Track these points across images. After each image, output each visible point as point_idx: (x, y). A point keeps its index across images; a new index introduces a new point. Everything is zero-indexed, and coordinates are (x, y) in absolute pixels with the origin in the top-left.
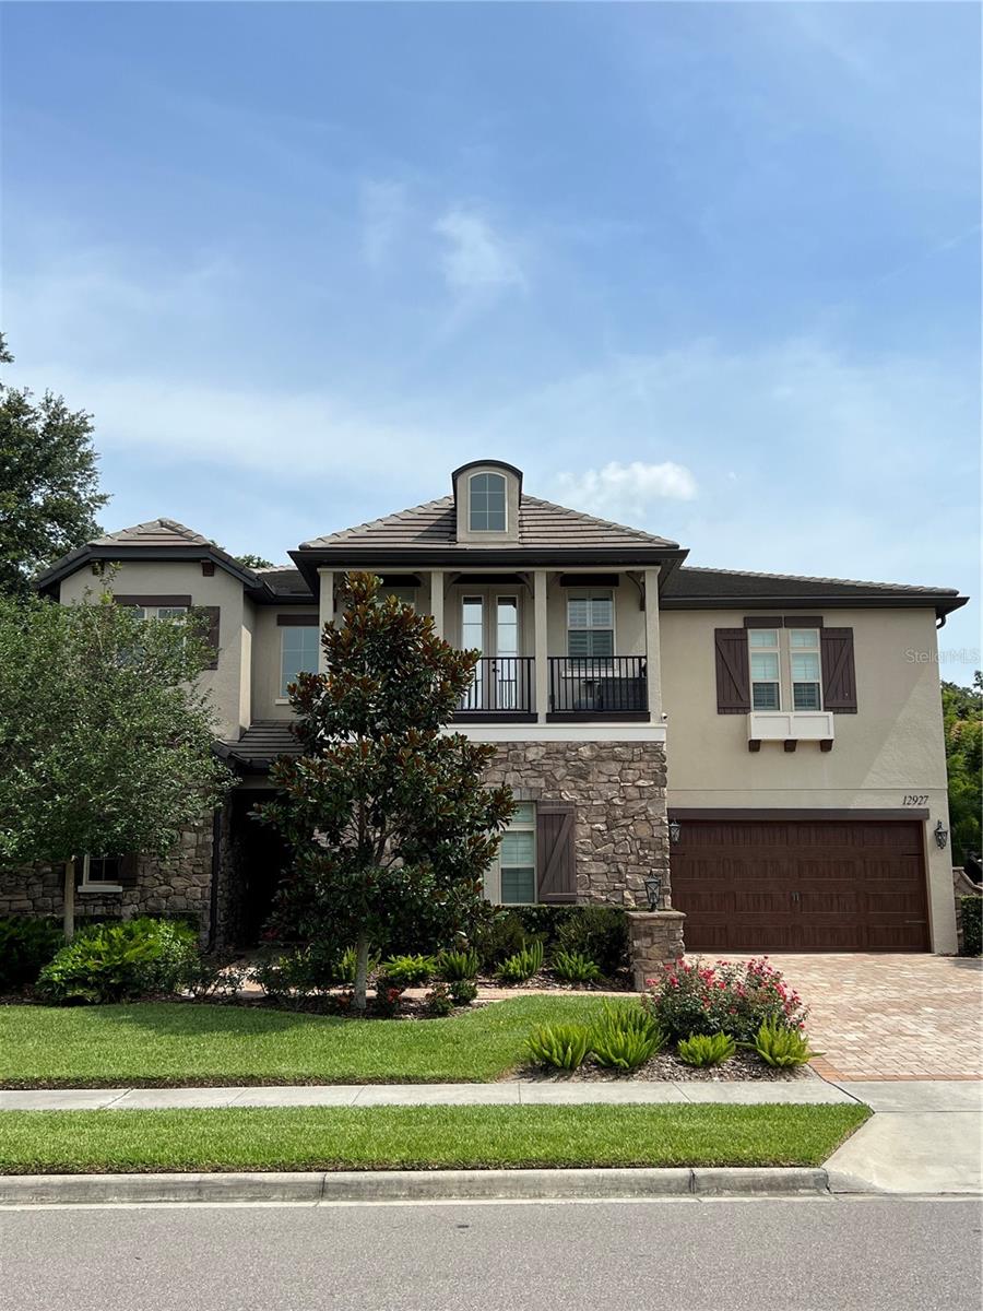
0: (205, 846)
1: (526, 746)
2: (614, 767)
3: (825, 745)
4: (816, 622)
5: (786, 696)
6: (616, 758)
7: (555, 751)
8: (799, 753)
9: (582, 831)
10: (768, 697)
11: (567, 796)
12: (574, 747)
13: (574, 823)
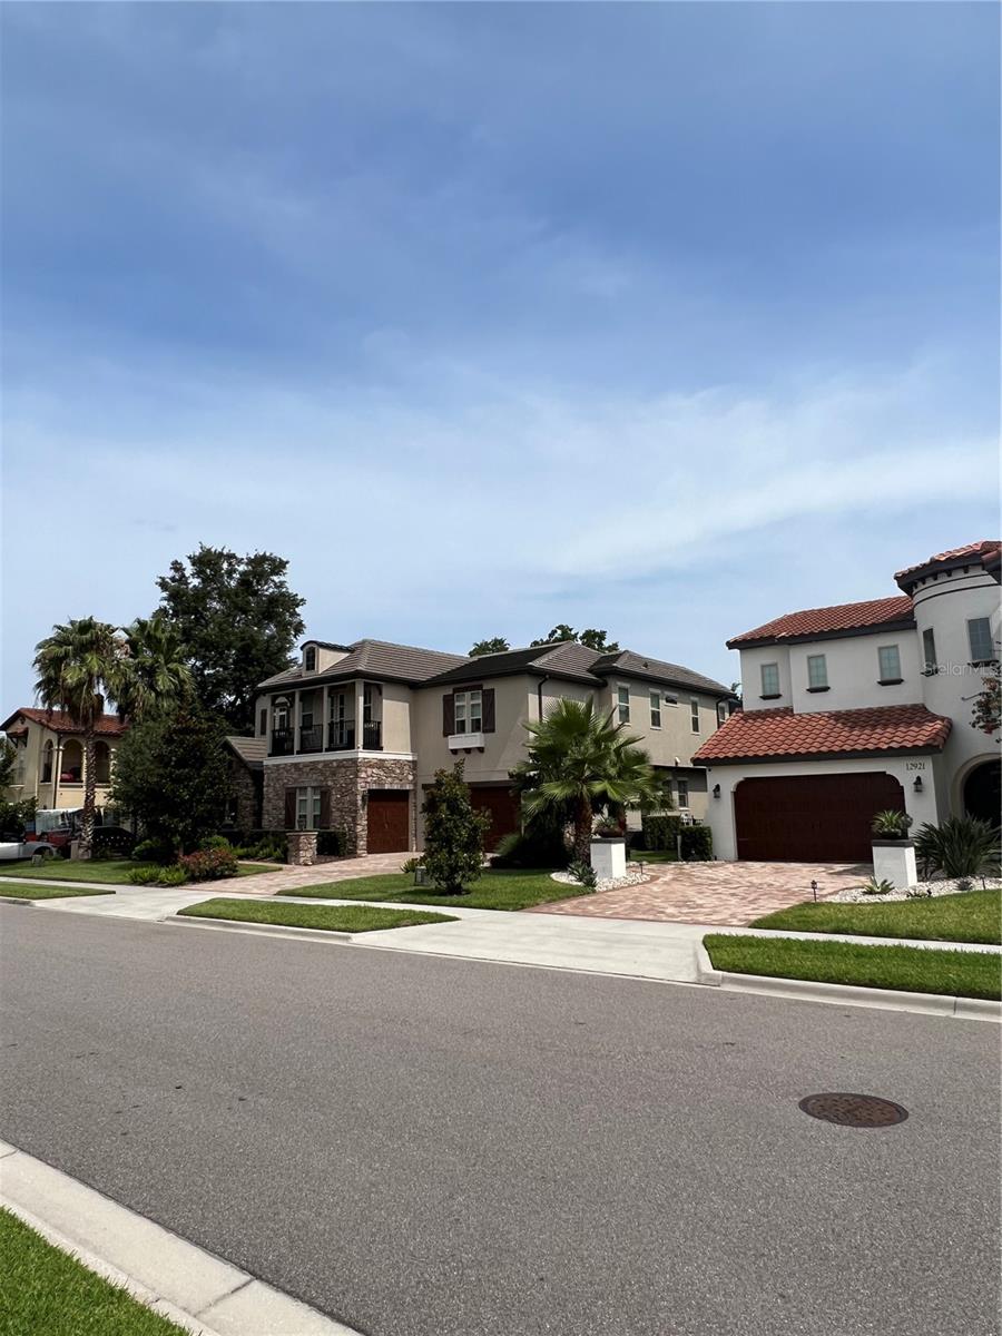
0: (254, 806)
1: (318, 762)
2: (344, 770)
3: (481, 750)
4: (480, 687)
5: (468, 726)
6: (343, 766)
7: (327, 764)
8: (473, 754)
9: (334, 798)
10: (462, 728)
11: (330, 783)
12: (332, 762)
13: (331, 794)
